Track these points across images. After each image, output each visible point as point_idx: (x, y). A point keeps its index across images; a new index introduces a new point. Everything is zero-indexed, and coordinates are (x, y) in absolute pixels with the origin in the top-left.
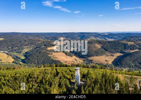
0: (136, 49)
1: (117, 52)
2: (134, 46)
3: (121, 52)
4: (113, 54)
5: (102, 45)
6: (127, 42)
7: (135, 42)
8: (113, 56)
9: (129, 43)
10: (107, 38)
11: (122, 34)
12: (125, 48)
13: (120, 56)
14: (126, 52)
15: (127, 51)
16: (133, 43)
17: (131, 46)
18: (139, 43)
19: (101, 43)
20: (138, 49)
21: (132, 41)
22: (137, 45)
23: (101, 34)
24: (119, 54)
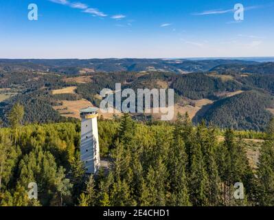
0: (237, 89)
1: (202, 97)
2: (234, 83)
3: (209, 98)
4: (193, 101)
5: (171, 82)
6: (219, 76)
7: (234, 76)
8: (194, 105)
9: (224, 78)
10: (180, 70)
11: (208, 61)
12: (217, 88)
13: (208, 105)
14: (218, 96)
15: (222, 95)
16: (230, 77)
17: (228, 83)
18: (243, 77)
19: (167, 77)
20: (242, 90)
21: (229, 74)
22: (239, 80)
23: (167, 61)
24: (205, 102)
